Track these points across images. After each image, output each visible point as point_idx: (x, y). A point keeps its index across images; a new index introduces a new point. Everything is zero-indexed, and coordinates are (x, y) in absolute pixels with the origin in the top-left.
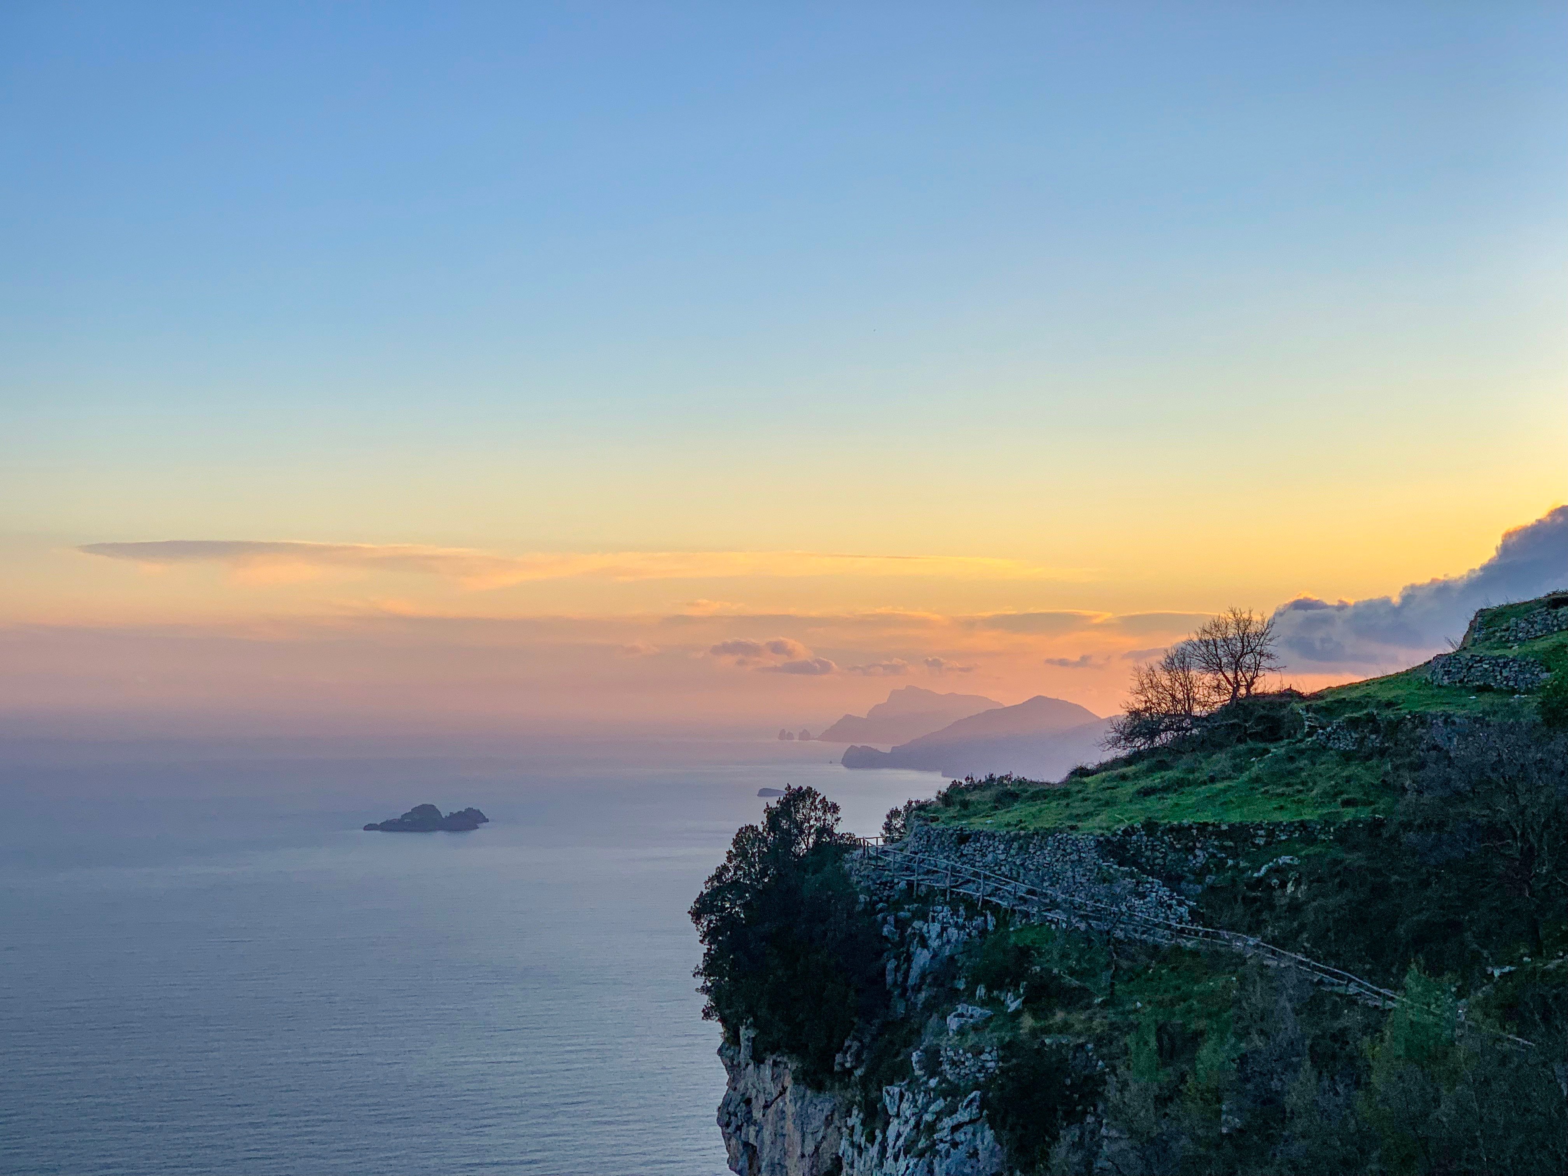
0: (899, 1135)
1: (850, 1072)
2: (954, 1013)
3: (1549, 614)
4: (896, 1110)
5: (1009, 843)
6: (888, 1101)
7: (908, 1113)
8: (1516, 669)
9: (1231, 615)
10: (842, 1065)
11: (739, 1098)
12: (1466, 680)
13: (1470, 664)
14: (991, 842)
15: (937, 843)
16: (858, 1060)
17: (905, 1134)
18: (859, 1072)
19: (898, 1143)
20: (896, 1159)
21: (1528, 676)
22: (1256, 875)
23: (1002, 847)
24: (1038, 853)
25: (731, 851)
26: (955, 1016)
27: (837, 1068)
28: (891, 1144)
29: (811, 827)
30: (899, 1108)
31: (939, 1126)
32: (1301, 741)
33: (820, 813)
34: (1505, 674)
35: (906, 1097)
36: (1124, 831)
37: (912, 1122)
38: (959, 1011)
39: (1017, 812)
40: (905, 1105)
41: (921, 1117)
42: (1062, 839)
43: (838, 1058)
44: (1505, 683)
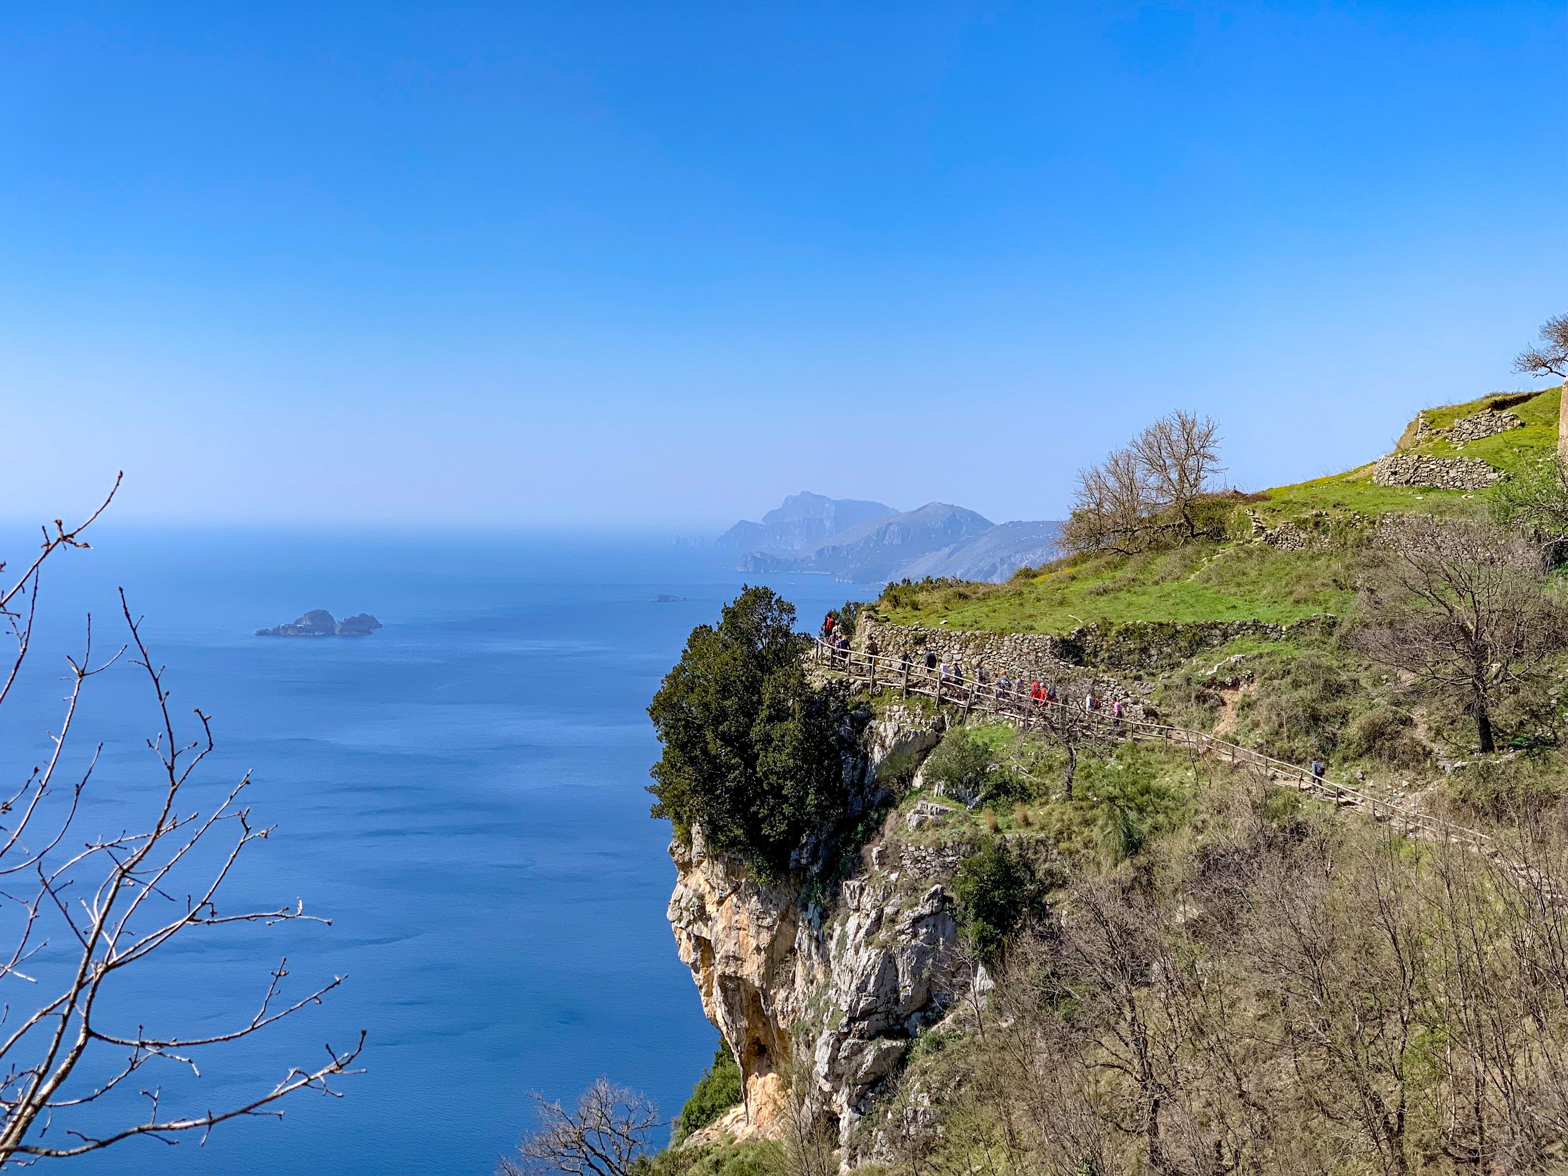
0: (859, 927)
1: (805, 869)
2: (913, 811)
3: (1493, 415)
4: (856, 903)
5: (965, 645)
6: (848, 895)
7: (869, 907)
8: (1464, 469)
9: (1177, 418)
10: (798, 861)
11: (691, 893)
12: (1412, 480)
13: (1417, 465)
14: (947, 642)
15: (892, 643)
16: (814, 858)
17: (866, 927)
18: (815, 869)
19: (858, 935)
20: (857, 952)
21: (1475, 476)
22: (1209, 673)
23: (957, 647)
24: (995, 653)
25: (686, 651)
26: (915, 813)
27: (792, 865)
28: (851, 937)
29: (767, 627)
30: (859, 901)
31: (900, 918)
32: (1250, 542)
33: (776, 613)
34: (1451, 475)
35: (866, 892)
36: (1079, 632)
37: (873, 915)
38: (918, 808)
39: (971, 611)
40: (865, 899)
41: (882, 910)
42: (1018, 639)
43: (794, 855)
44: (1452, 483)
